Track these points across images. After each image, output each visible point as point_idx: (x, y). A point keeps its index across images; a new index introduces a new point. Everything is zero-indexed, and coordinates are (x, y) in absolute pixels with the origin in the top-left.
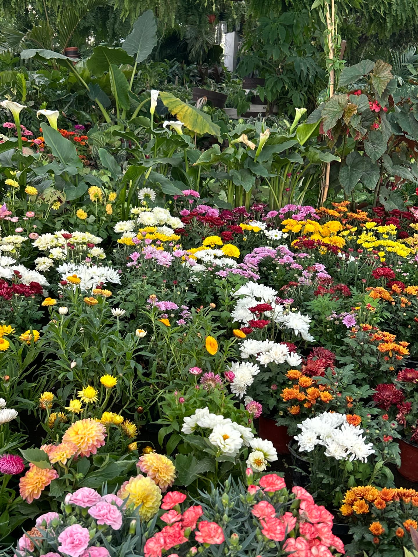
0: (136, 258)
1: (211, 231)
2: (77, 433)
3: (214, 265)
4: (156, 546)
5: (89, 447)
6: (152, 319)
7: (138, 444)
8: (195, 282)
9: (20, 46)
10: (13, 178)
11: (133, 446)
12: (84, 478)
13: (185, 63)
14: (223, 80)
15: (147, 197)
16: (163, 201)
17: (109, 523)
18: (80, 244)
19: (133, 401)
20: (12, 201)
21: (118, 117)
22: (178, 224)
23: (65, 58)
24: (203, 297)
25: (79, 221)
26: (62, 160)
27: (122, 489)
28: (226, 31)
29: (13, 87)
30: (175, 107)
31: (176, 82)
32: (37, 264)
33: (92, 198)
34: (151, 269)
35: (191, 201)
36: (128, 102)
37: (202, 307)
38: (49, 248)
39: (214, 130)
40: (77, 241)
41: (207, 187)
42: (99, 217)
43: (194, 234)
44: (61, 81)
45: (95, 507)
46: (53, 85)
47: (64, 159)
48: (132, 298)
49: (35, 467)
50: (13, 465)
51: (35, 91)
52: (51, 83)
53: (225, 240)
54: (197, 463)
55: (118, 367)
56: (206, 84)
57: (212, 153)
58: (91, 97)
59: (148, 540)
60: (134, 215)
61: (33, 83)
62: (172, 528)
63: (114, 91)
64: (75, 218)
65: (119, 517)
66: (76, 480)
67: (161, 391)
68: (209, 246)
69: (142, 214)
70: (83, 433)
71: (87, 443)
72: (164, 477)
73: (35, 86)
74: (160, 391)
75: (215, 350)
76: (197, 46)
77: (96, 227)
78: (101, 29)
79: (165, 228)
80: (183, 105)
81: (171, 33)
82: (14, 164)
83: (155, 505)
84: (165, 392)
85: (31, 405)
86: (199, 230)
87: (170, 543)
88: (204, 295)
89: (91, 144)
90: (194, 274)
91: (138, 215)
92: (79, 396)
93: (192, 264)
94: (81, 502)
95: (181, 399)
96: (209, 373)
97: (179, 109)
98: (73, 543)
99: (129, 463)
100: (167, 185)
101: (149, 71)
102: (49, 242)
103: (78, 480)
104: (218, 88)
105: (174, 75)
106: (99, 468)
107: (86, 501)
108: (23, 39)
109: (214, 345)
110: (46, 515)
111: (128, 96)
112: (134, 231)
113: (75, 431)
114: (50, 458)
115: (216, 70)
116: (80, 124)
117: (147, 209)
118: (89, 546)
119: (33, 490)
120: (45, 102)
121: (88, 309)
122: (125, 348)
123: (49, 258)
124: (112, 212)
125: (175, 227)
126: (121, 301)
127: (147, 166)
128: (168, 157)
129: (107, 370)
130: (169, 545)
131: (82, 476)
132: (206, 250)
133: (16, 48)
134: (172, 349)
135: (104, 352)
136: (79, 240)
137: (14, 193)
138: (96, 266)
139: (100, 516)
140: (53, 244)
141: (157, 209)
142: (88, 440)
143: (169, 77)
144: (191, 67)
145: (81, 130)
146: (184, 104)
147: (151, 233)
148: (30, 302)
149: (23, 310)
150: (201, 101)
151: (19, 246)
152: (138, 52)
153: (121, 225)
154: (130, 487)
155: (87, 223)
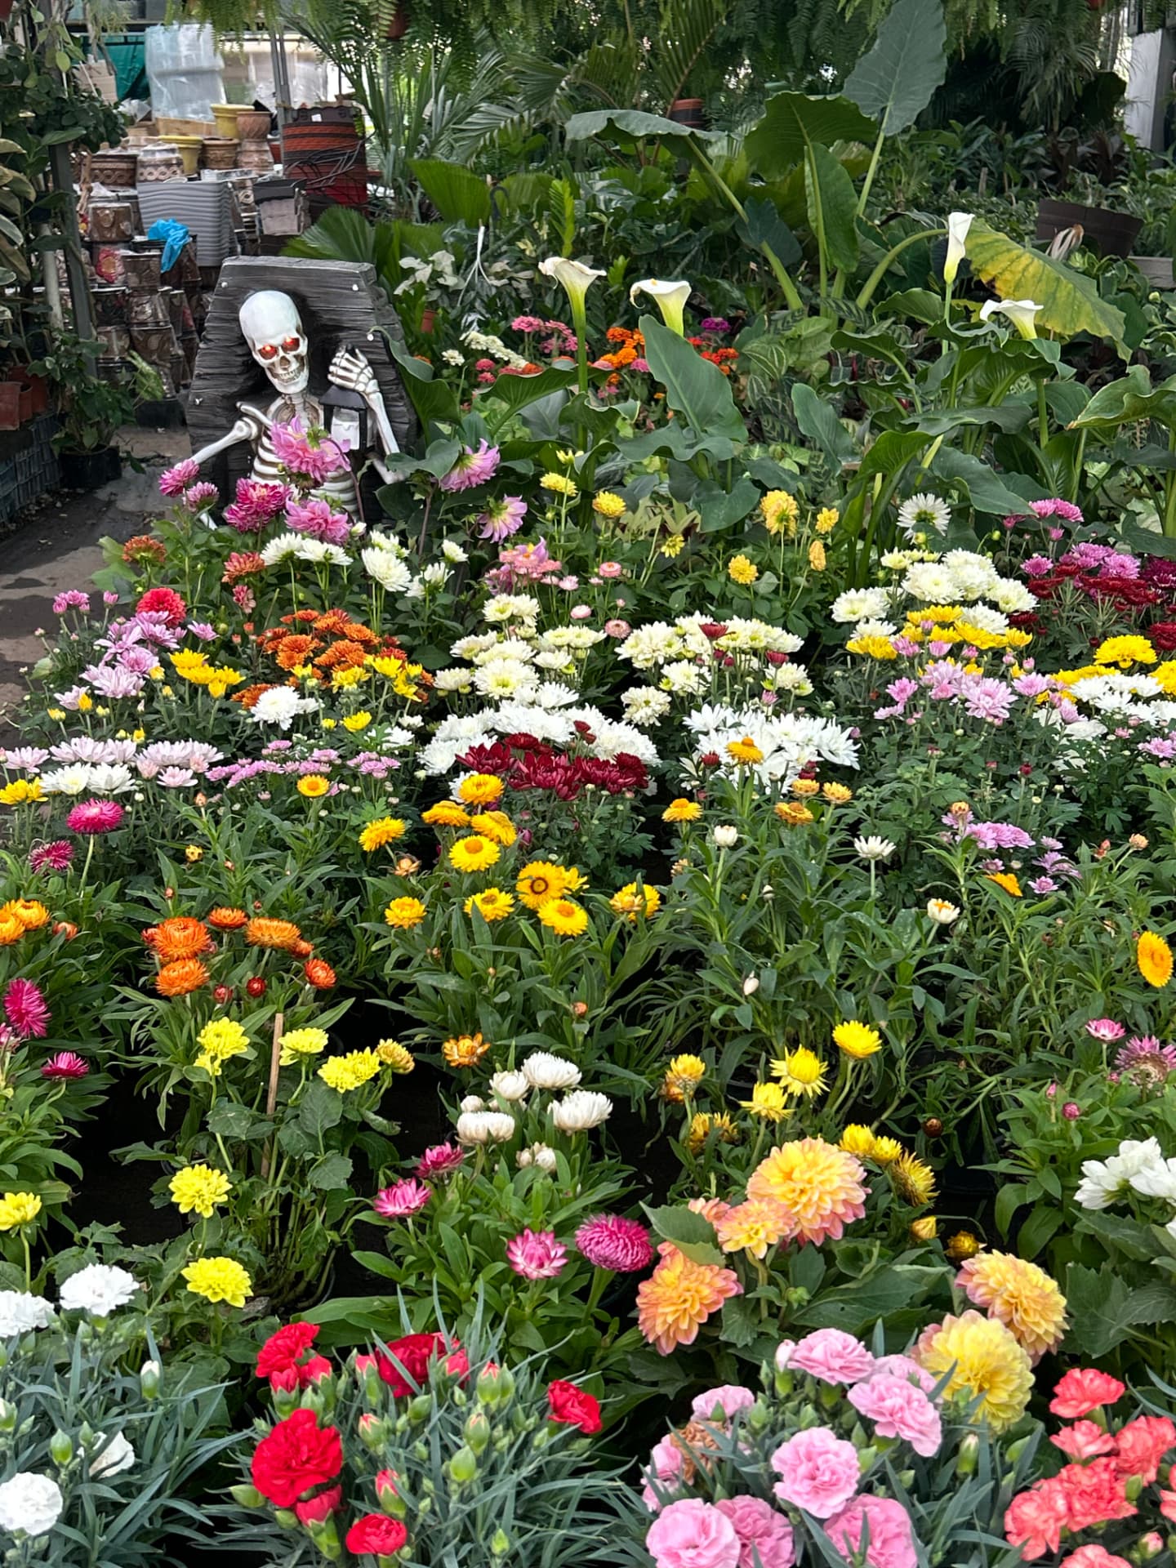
0: (905, 696)
1: (1116, 622)
2: (788, 1176)
3: (1132, 722)
4: (1044, 1516)
5: (822, 1216)
6: (959, 871)
7: (938, 1222)
8: (1072, 770)
9: (555, 104)
10: (562, 469)
11: (926, 1227)
12: (809, 1302)
13: (1008, 130)
14: (1122, 173)
15: (924, 520)
16: (972, 533)
17: (907, 1435)
18: (744, 652)
19: (908, 1100)
20: (559, 533)
21: (823, 293)
22: (1019, 597)
23: (686, 131)
24: (1099, 815)
25: (734, 588)
26: (692, 419)
27: (921, 1345)
28: (1135, 28)
29: (539, 218)
30: (992, 258)
31: (982, 185)
32: (628, 706)
33: (773, 525)
34: (948, 729)
35: (1056, 533)
36: (853, 250)
37: (1106, 844)
38: (661, 661)
39: (1106, 321)
40: (737, 644)
41: (1099, 492)
42: (786, 579)
43: (1065, 629)
44: (666, 197)
45: (866, 1387)
46: (644, 209)
47: (697, 416)
48: (898, 808)
49: (680, 1257)
50: (626, 1245)
51: (594, 227)
52: (639, 204)
53: (1164, 647)
54: (1126, 1296)
55: (876, 1003)
56: (1070, 187)
57: (1127, 390)
58: (748, 241)
59: (1019, 1498)
60: (889, 570)
61: (592, 205)
62: (1089, 1472)
63: (816, 220)
64: (722, 579)
65: (934, 1422)
66: (789, 1303)
67: (992, 1080)
68: (1115, 665)
69: (914, 571)
70: (806, 1177)
71: (818, 1207)
72: (1037, 1324)
73: (596, 214)
74: (988, 1079)
75: (1165, 973)
76: (1049, 78)
77: (778, 604)
78: (771, 45)
79: (981, 608)
80: (1016, 252)
81: (974, 46)
82: (562, 432)
83: (1015, 1402)
84: (1003, 1082)
85: (637, 1085)
86: (1082, 617)
87: (1085, 1515)
88: (1100, 809)
89: (746, 372)
90: (1072, 746)
91: (902, 573)
92: (775, 1074)
93: (1069, 718)
94: (823, 1369)
95: (1069, 1109)
96: (1146, 1039)
97: (1003, 265)
98: (813, 1478)
99: (929, 1274)
100: (987, 486)
101: (904, 158)
102: (660, 646)
103: (795, 1306)
104: (1107, 198)
105: (976, 164)
106: (849, 1279)
107: (837, 1366)
108: (563, 84)
109: (1162, 958)
110: (719, 1391)
111: (853, 231)
112: (889, 619)
113: (781, 1171)
114: (721, 1237)
115: (1102, 146)
116: (717, 315)
117: (926, 555)
118: (858, 1492)
119: (676, 1320)
120: (621, 258)
121: (786, 835)
122: (894, 950)
123: (658, 689)
124: (824, 562)
125: (1011, 608)
126: (865, 816)
127: (931, 433)
128: (990, 404)
129: (844, 1008)
130: (1079, 1519)
131: (807, 1297)
132: (1106, 678)
133: (544, 110)
134: (1024, 961)
135: (833, 955)
136: (743, 642)
137: (564, 511)
138: (791, 716)
139: (882, 1414)
140: (672, 652)
141: (958, 556)
142: (820, 1198)
143: (959, 172)
144: (1027, 139)
145: (717, 334)
146: (1017, 249)
147: (945, 625)
148: (620, 807)
149: (602, 830)
150: (1067, 238)
151: (582, 654)
152: (890, 104)
153: (851, 602)
154: (946, 1341)
155: (756, 593)
